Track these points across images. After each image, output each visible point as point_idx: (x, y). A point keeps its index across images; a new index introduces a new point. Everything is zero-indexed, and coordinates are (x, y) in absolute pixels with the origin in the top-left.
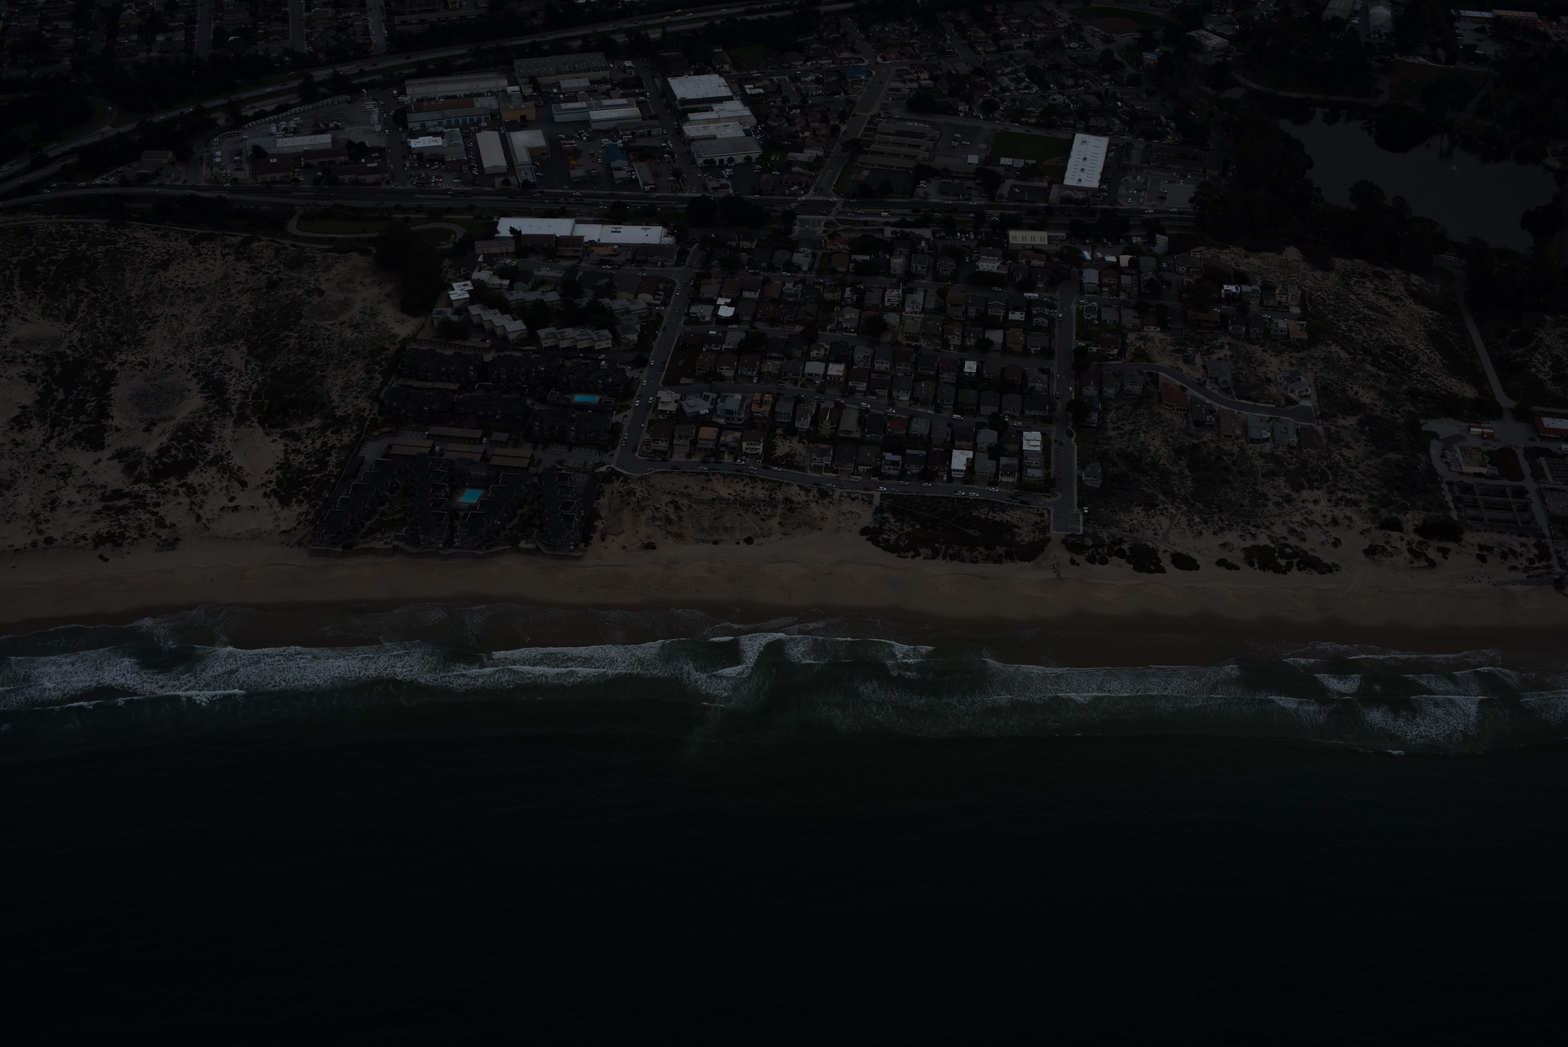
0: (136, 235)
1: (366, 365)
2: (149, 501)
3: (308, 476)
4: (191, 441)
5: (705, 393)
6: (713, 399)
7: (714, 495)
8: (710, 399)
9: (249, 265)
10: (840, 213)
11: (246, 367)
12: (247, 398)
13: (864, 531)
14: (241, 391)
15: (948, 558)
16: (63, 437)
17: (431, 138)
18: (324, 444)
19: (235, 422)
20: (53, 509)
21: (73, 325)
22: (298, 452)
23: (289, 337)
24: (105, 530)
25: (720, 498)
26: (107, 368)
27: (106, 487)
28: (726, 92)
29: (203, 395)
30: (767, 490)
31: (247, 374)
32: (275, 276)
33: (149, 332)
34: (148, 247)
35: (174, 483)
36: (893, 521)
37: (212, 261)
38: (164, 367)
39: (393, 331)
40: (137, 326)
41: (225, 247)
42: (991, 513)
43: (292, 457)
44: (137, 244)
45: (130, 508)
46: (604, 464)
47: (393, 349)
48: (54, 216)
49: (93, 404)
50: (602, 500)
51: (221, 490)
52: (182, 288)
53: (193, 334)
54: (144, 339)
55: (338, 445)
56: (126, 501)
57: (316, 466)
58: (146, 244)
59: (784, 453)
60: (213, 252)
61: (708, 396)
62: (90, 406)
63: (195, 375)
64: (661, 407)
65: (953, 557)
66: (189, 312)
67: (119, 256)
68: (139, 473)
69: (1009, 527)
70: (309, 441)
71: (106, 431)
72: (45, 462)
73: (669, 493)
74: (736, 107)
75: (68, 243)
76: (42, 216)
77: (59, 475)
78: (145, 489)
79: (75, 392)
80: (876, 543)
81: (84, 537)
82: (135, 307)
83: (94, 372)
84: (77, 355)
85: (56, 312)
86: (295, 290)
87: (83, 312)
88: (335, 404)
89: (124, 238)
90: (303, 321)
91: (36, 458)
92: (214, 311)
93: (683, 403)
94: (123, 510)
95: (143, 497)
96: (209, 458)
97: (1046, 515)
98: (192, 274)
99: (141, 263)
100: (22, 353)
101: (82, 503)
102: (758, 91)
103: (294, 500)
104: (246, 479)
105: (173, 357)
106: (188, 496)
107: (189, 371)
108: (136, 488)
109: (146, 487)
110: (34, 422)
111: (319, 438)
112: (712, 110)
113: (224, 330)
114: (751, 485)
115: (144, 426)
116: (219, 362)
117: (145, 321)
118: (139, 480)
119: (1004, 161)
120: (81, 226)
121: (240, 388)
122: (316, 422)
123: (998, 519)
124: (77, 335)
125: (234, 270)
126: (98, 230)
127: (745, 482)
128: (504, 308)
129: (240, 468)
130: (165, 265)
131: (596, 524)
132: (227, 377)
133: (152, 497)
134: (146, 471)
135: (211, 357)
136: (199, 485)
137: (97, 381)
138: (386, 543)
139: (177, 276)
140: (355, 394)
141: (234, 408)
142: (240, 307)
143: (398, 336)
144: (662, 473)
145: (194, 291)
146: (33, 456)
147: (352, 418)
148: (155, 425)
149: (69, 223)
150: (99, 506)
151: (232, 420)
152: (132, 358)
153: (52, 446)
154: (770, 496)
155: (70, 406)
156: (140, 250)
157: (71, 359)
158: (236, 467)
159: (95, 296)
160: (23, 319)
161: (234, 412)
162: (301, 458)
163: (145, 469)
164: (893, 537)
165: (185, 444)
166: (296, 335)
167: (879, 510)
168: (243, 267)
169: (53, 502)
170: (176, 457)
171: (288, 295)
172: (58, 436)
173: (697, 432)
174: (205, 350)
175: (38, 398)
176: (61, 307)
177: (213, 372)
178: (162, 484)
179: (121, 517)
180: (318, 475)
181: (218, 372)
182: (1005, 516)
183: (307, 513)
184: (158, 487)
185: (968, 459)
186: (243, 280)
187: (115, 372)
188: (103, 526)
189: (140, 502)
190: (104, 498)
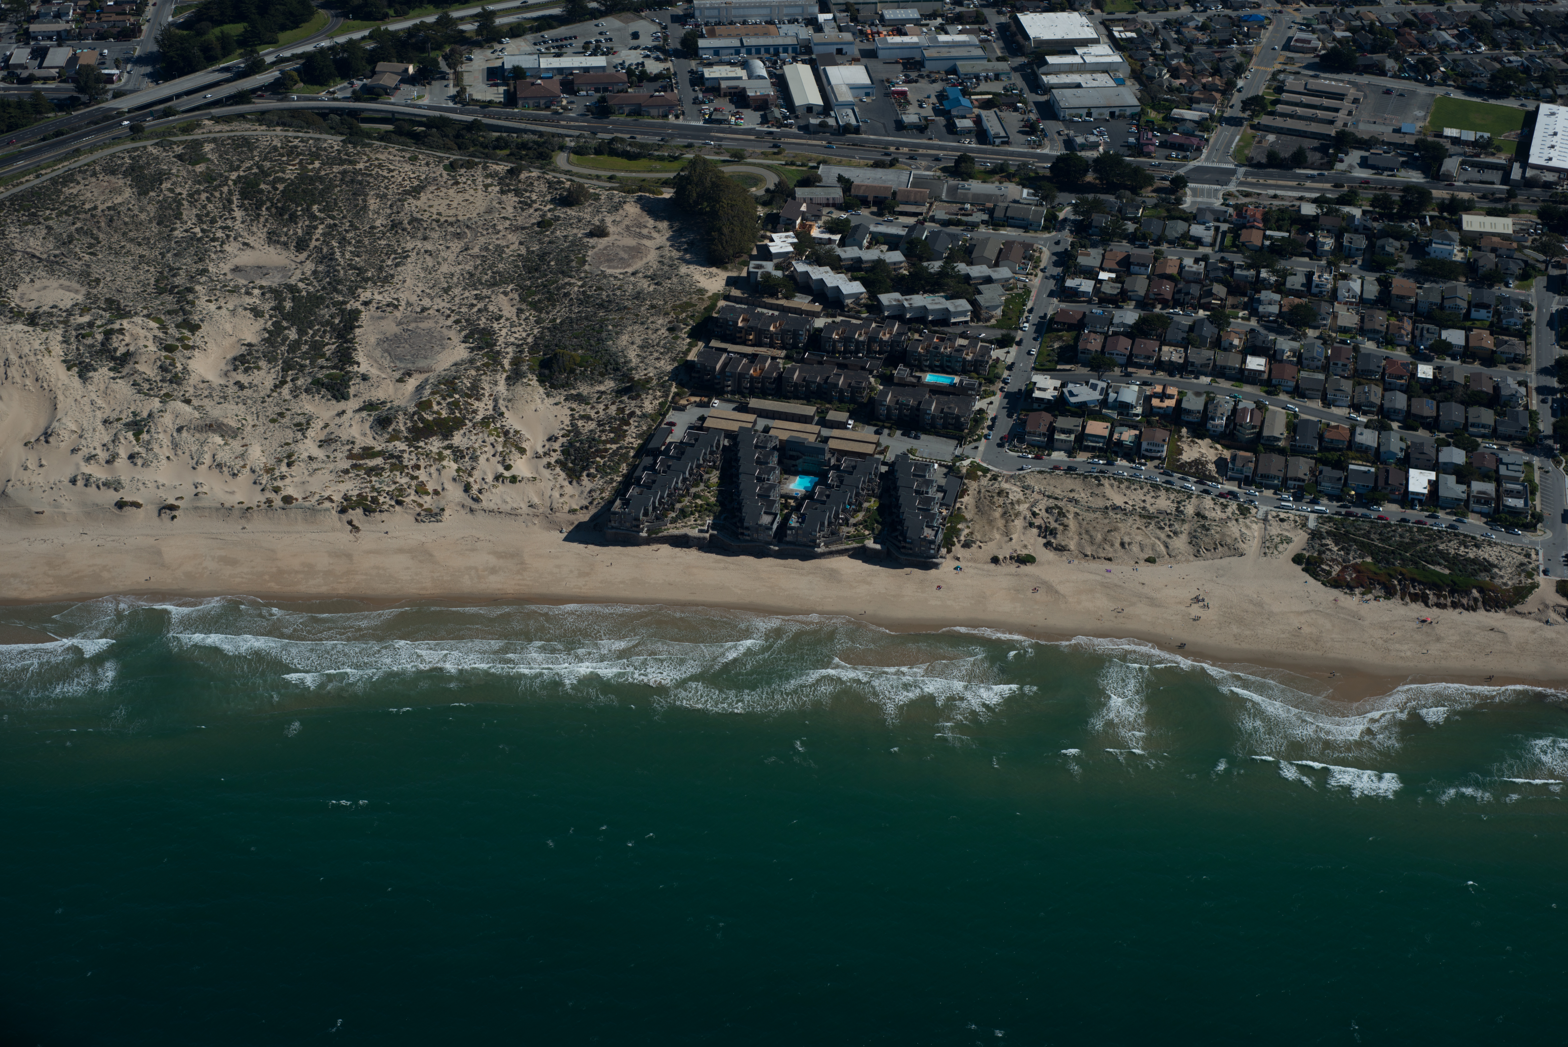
0: (380, 156)
1: (670, 322)
2: (405, 463)
3: (601, 447)
4: (457, 396)
5: (1092, 381)
6: (1102, 389)
7: (1109, 503)
8: (1099, 388)
9: (517, 199)
10: (1241, 184)
11: (518, 316)
12: (521, 352)
13: (1297, 559)
14: (513, 344)
15: (1408, 599)
16: (299, 383)
17: (728, 68)
18: (621, 410)
19: (508, 378)
20: (289, 465)
21: (305, 254)
22: (587, 418)
23: (570, 284)
24: (356, 492)
25: (1115, 508)
26: (348, 307)
27: (353, 443)
28: (1090, 33)
29: (467, 345)
30: (1173, 502)
31: (520, 325)
32: (549, 215)
33: (399, 269)
34: (392, 171)
35: (435, 445)
36: (1335, 549)
37: (472, 192)
38: (419, 310)
39: (701, 285)
40: (383, 261)
41: (487, 176)
42: (1462, 548)
43: (580, 423)
44: (380, 166)
45: (383, 469)
46: (968, 457)
47: (701, 307)
48: (279, 128)
49: (334, 347)
50: (966, 499)
51: (494, 455)
52: (438, 221)
53: (452, 275)
54: (392, 276)
55: (638, 413)
56: (379, 461)
57: (612, 435)
58: (392, 167)
59: (1192, 459)
60: (474, 181)
61: (1096, 385)
62: (328, 350)
63: (457, 322)
64: (1037, 394)
65: (1415, 598)
66: (448, 248)
67: (360, 178)
68: (394, 430)
69: (1487, 566)
70: (601, 407)
71: (350, 379)
72: (277, 410)
73: (1049, 497)
74: (1103, 53)
75: (297, 161)
76: (264, 127)
77: (296, 425)
78: (402, 448)
79: (311, 332)
80: (1315, 575)
81: (329, 499)
82: (379, 239)
83: (333, 310)
84: (311, 289)
85: (283, 239)
86: (575, 231)
87: (317, 240)
88: (633, 365)
89: (366, 158)
90: (587, 267)
91: (266, 404)
92: (476, 250)
93: (1065, 390)
94: (376, 471)
95: (399, 458)
96: (479, 417)
97: (1534, 556)
98: (449, 205)
99: (386, 188)
100: (245, 282)
101: (325, 458)
102: (1130, 34)
103: (585, 474)
104: (524, 446)
105: (428, 300)
106: (456, 461)
107: (449, 316)
108: (390, 446)
109: (401, 446)
110: (263, 363)
111: (613, 403)
112: (1075, 53)
113: (489, 272)
114: (1152, 494)
115: (397, 375)
116: (486, 309)
117: (393, 256)
118: (395, 436)
119: (1449, 132)
120: (311, 142)
121: (512, 340)
122: (609, 385)
123: (1471, 555)
124: (309, 267)
125: (500, 203)
126: (332, 147)
127: (1145, 490)
128: (837, 265)
129: (517, 432)
130: (416, 191)
131: (960, 526)
132: (496, 325)
133: (409, 459)
134: (403, 429)
135: (475, 302)
136: (468, 449)
137: (337, 321)
138: (701, 531)
139: (430, 206)
140: (656, 355)
141: (506, 363)
142: (508, 247)
143: (707, 291)
144: (1040, 472)
145: (451, 224)
146: (263, 402)
147: (655, 382)
148: (410, 375)
149: (296, 138)
150: (346, 464)
151: (505, 375)
152: (378, 297)
153: (285, 391)
154: (1178, 508)
155: (304, 348)
156: (385, 173)
157: (304, 293)
158: (512, 431)
159: (332, 222)
160: (245, 244)
161: (507, 367)
162: (592, 425)
163: (402, 424)
164: (1337, 569)
165: (449, 400)
166: (580, 283)
167: (1315, 535)
168: (511, 200)
169: (289, 456)
170: (438, 413)
171: (566, 237)
172: (292, 380)
173: (1084, 427)
174: (467, 294)
175: (267, 335)
176: (291, 232)
177: (479, 319)
178: (422, 444)
179: (374, 479)
180: (614, 447)
181: (484, 320)
182: (1480, 552)
183: (602, 491)
184: (417, 448)
185: (1429, 481)
186: (511, 216)
187: (359, 312)
188: (351, 487)
189: (396, 462)
190: (351, 456)
